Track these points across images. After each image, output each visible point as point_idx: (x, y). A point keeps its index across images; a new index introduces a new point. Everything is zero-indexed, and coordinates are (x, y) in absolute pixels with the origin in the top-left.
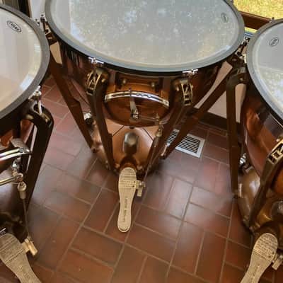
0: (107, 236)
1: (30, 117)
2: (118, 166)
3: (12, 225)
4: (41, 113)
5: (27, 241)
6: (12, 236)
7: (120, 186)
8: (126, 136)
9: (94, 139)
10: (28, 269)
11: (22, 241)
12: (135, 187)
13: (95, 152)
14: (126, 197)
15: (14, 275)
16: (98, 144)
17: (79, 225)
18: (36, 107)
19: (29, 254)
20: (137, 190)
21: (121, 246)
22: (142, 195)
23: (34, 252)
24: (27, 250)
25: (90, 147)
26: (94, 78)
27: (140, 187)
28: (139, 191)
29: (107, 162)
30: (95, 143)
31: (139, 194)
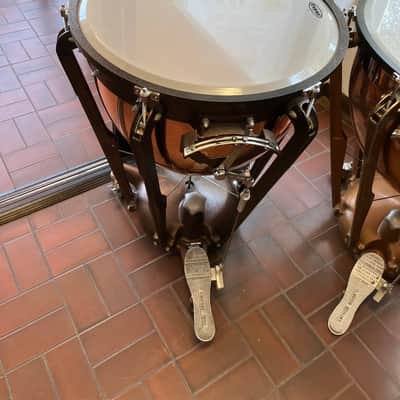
0: (309, 324)
1: (294, 114)
2: (362, 246)
3: (209, 243)
4: (308, 115)
5: (218, 268)
6: (205, 254)
7: (354, 272)
8: (392, 212)
9: (343, 198)
10: (207, 299)
11: (213, 266)
12: (375, 286)
13: (337, 214)
14: (357, 291)
15: (190, 295)
16: (346, 207)
17: (279, 291)
18: (306, 106)
19: (214, 284)
20: (375, 291)
21: (323, 348)
22: (381, 301)
23: (220, 285)
24: (214, 279)
25: (334, 206)
26: (390, 102)
27: (383, 289)
28: (377, 294)
29: (349, 234)
30: (342, 203)
31: (378, 298)
